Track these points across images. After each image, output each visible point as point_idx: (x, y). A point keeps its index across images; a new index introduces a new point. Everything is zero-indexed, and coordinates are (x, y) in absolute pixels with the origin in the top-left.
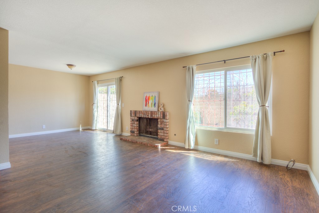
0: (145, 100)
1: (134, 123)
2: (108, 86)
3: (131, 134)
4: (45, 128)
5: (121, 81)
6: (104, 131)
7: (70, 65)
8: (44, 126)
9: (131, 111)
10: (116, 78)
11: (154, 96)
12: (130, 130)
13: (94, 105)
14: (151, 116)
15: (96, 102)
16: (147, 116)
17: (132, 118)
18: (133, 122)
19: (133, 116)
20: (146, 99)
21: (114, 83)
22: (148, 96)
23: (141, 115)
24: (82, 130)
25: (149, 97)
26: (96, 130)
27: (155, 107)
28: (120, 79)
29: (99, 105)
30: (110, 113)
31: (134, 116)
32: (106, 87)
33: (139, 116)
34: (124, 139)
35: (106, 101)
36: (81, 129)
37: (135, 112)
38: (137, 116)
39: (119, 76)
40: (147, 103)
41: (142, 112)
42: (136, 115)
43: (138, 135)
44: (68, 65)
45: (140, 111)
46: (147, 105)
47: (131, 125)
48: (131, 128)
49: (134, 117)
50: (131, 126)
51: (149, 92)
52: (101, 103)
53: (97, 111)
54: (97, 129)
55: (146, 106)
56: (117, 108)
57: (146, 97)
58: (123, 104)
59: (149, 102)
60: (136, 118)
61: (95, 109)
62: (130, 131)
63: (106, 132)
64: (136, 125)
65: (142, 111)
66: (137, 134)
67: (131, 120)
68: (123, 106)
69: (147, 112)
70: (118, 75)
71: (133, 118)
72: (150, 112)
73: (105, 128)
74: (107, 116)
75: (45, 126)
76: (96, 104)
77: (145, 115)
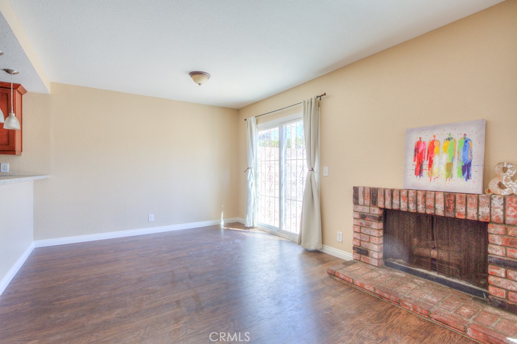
0: (412, 153)
1: (368, 226)
2: (281, 125)
3: (358, 256)
4: (153, 220)
5: (319, 106)
6: (272, 232)
7: (196, 74)
8: (152, 217)
9: (356, 190)
10: (305, 102)
11: (458, 137)
12: (351, 243)
13: (250, 170)
14: (446, 208)
15: (253, 165)
16: (426, 207)
17: (360, 208)
18: (362, 221)
19: (364, 205)
20: (416, 150)
21: (301, 114)
22: (427, 139)
23: (396, 201)
24: (225, 226)
25: (432, 143)
26: (252, 228)
27: (468, 177)
28: (316, 102)
29: (259, 171)
30: (285, 191)
31: (368, 202)
32: (277, 129)
33: (388, 206)
34: (342, 276)
35: (277, 162)
36: (222, 223)
37: (374, 194)
38: (381, 204)
39: (313, 96)
40: (426, 163)
41: (404, 193)
42: (374, 202)
43: (382, 262)
44: (194, 74)
45: (392, 191)
46: (425, 172)
47: (357, 229)
48: (354, 238)
49: (370, 206)
50: (355, 232)
51: (434, 128)
52: (263, 166)
53: (256, 185)
54: (255, 225)
55: (419, 172)
56: (310, 180)
57: (418, 144)
58: (326, 169)
59: (436, 159)
60: (377, 212)
61: (252, 181)
62: (354, 248)
63: (277, 238)
64: (375, 233)
65: (400, 191)
66: (378, 259)
67: (357, 216)
68: (326, 174)
69: (425, 196)
70: (310, 94)
71: (366, 210)
72: (440, 197)
73: (272, 224)
74: (280, 198)
75: (153, 215)
76: (253, 169)
77: (417, 205)
